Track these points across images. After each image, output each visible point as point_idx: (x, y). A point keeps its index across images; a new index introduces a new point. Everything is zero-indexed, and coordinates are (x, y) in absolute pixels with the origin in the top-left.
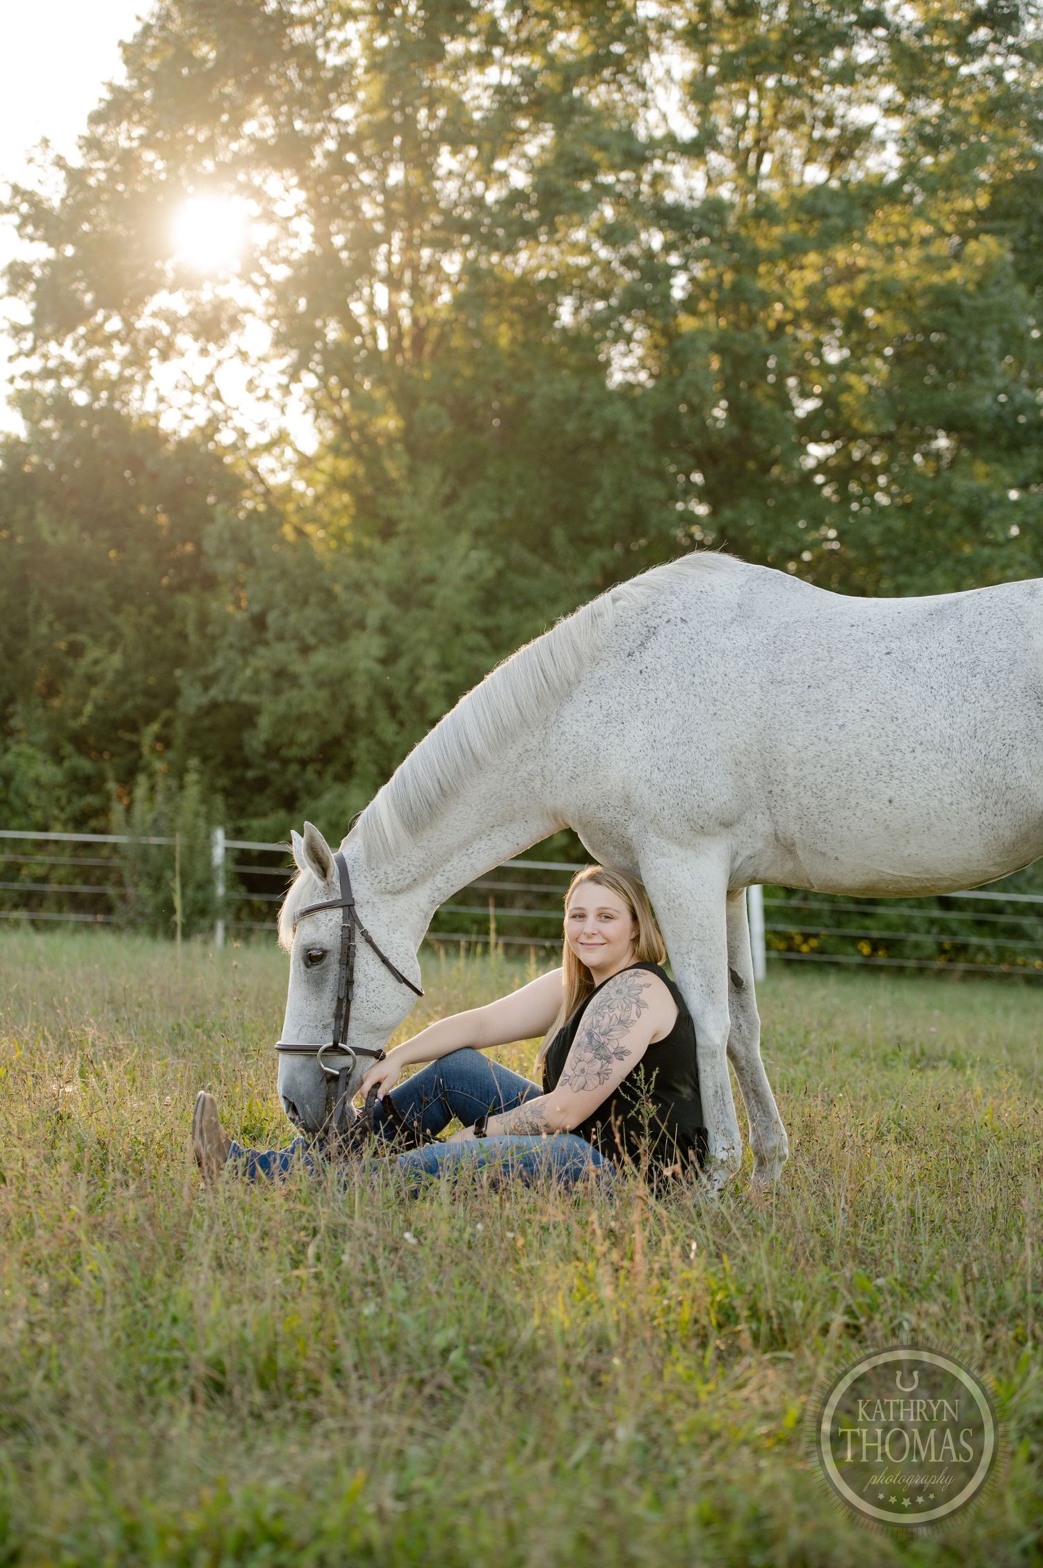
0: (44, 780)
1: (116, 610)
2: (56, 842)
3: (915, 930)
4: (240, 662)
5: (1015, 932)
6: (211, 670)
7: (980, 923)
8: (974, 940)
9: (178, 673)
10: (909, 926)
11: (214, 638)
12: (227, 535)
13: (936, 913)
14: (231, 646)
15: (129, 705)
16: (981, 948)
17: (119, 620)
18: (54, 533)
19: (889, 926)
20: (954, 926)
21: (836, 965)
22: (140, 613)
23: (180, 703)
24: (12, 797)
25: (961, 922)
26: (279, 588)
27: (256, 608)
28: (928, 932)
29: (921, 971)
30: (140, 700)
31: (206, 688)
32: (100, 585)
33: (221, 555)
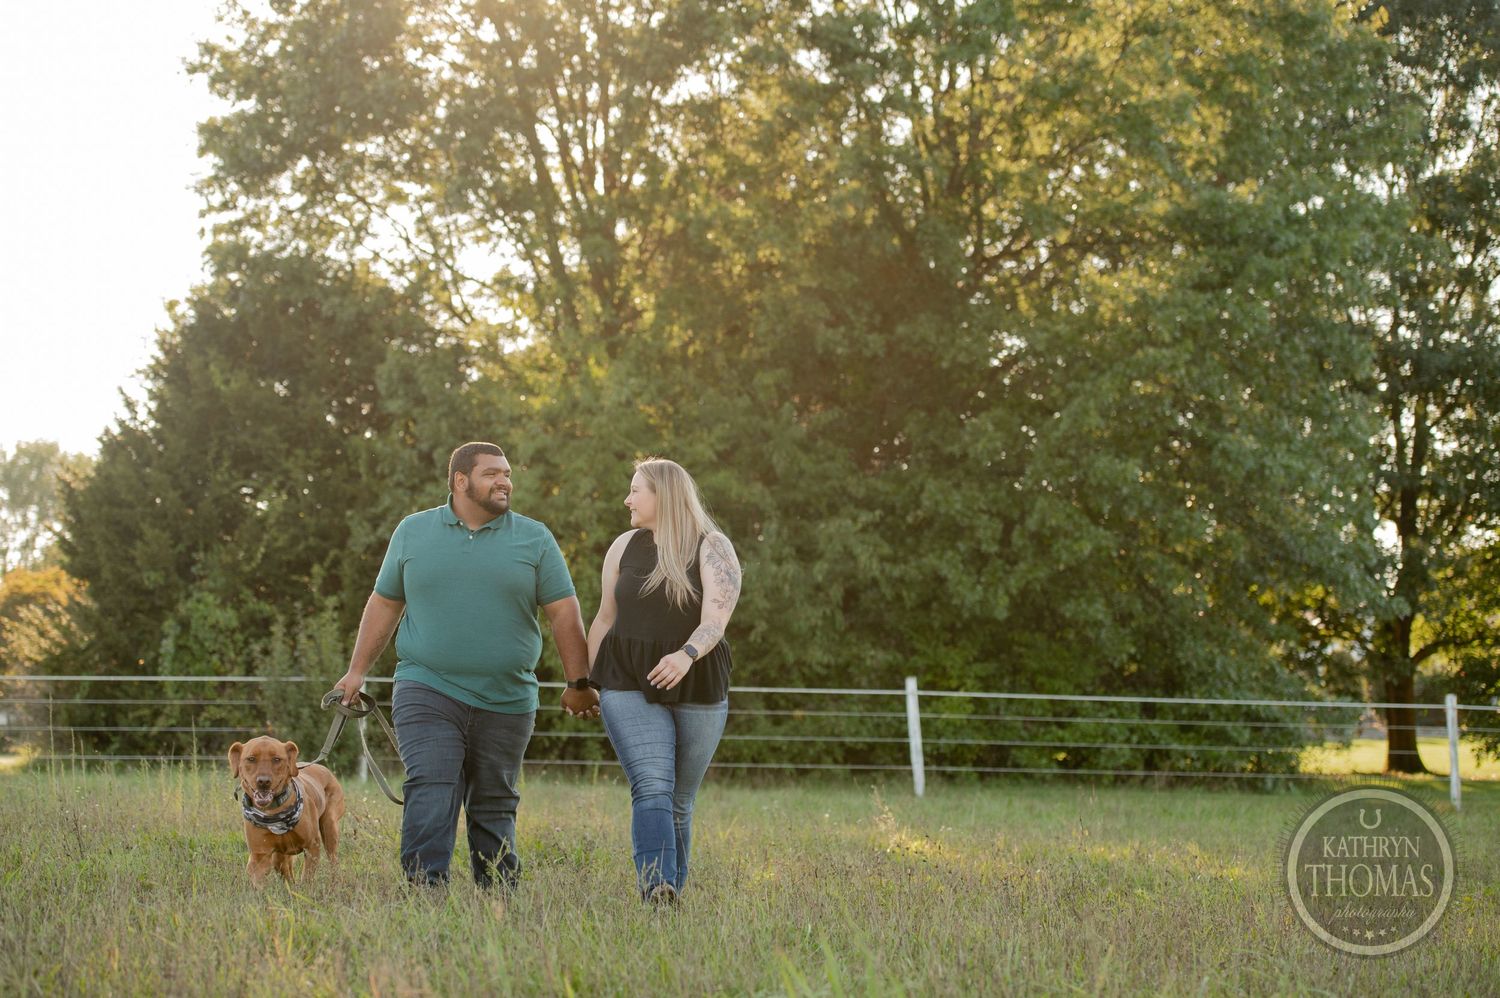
0: (222, 625)
1: (289, 453)
2: (234, 684)
3: (1114, 739)
4: (407, 499)
5: (1221, 737)
6: (379, 510)
7: (1185, 729)
8: (1175, 746)
9: (349, 513)
10: (1106, 734)
11: (383, 477)
12: (395, 375)
13: (1136, 721)
14: (399, 484)
15: (301, 547)
16: (1185, 755)
17: (289, 464)
18: (227, 382)
19: (1084, 736)
20: (1156, 734)
21: (1027, 776)
22: (309, 457)
23: (350, 542)
24: (191, 643)
25: (1164, 729)
26: (444, 425)
27: (424, 446)
28: (1128, 741)
29: (1119, 781)
30: (312, 541)
31: (375, 527)
32: (269, 430)
33: (392, 396)
